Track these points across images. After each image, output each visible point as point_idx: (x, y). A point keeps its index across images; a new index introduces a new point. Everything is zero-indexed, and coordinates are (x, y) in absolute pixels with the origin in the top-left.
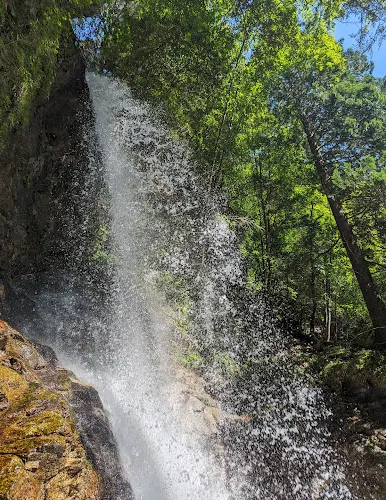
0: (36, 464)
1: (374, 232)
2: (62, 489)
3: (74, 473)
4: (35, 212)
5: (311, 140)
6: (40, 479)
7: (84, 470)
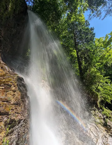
0: (3, 88)
1: (84, 59)
2: (11, 94)
3: (14, 91)
4: (13, 42)
5: (75, 38)
6: (4, 91)
7: (17, 91)
